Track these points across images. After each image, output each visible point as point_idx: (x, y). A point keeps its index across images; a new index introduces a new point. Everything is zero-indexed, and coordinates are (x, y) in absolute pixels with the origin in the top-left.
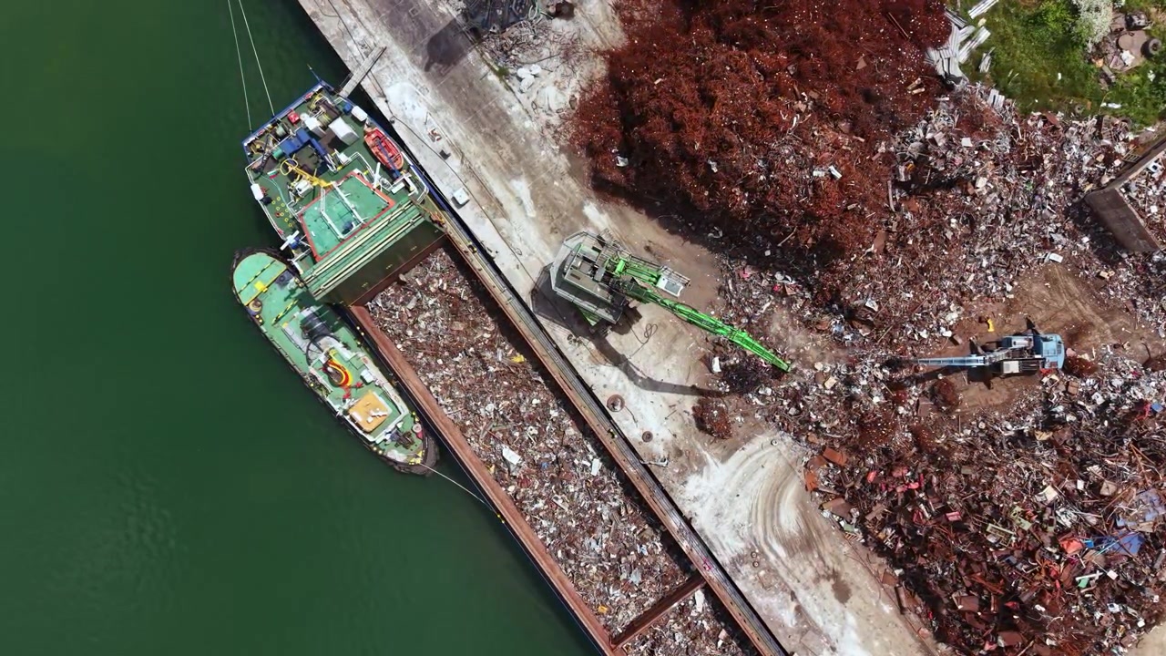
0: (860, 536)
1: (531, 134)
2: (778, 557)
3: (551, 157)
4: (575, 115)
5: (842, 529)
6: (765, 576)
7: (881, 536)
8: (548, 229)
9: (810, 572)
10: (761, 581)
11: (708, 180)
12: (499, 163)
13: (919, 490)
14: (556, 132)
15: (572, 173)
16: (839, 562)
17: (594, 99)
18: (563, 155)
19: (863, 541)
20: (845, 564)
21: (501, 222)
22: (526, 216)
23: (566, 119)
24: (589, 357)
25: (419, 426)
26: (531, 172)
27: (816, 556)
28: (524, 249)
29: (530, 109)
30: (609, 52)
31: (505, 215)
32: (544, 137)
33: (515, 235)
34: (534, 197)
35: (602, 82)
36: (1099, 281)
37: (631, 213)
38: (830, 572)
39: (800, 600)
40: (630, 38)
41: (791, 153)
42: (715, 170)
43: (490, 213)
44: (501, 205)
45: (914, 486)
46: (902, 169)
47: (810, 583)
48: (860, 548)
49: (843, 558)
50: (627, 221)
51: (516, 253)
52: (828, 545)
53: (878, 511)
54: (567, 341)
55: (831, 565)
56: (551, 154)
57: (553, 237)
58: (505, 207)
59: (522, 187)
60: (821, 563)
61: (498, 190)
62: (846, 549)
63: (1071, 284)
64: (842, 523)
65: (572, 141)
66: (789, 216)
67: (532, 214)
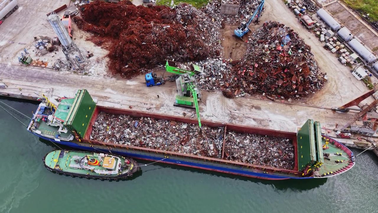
0: (248, 94)
1: (102, 79)
2: (237, 113)
4: (109, 69)
5: (243, 96)
6: (239, 119)
7: (251, 88)
8: (122, 93)
9: (247, 110)
10: (240, 121)
11: (147, 48)
12: (99, 90)
13: (246, 70)
14: (107, 75)
15: (118, 79)
16: (251, 103)
17: (111, 64)
18: (113, 78)
19: (250, 95)
20: (252, 103)
21: (109, 100)
22: (115, 94)
23: (108, 72)
24: (156, 109)
25: (126, 160)
26: (108, 86)
27: (245, 106)
28: (120, 101)
29: (98, 76)
30: (107, 55)
31: (109, 98)
32: (105, 78)
33: (115, 100)
34: (113, 89)
35: (110, 61)
36: (238, 23)
37: (138, 77)
38: (251, 107)
39: (252, 117)
40: (109, 50)
41: (156, 28)
42: (145, 44)
43: (105, 100)
44: (106, 97)
45: (244, 71)
46: (181, 22)
47: (250, 112)
48: (251, 97)
49: (250, 102)
50: (139, 79)
51: (119, 103)
52: (245, 102)
53: (245, 84)
54: (147, 110)
55: (249, 105)
56: (109, 80)
57: (125, 94)
58: (107, 97)
59: (109, 90)
60: (247, 107)
61: (103, 95)
62: (249, 100)
63: (234, 27)
64: (242, 95)
65: (113, 74)
66: (167, 41)
67: (115, 93)
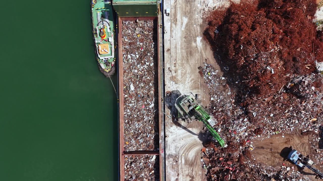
0: (206, 172)
1: (198, 8)
2: (181, 162)
3: (198, 18)
4: (213, 12)
5: (203, 167)
6: (175, 164)
7: (212, 176)
8: (184, 36)
9: (187, 172)
10: (172, 165)
11: (237, 51)
12: (184, 10)
13: (231, 171)
14: (204, 13)
15: (201, 26)
16: (196, 175)
17: (220, 11)
18: (202, 20)
19: (206, 174)
20: (197, 176)
21: (174, 25)
22: (181, 29)
23: (209, 11)
24: (170, 77)
25: (114, 63)
26: (190, 19)
27: (191, 169)
28: (174, 37)
29: (202, 2)
30: (233, 2)
31: (176, 24)
32: (200, 12)
33: (174, 31)
34: (187, 25)
35: (225, 9)
36: (315, 151)
37: (209, 47)
38: (192, 176)
39: (179, 177)
40: (241, 3)
41: (265, 57)
42: (242, 49)
43: (172, 21)
44: (177, 21)
45: (231, 169)
46: (289, 84)
47: (185, 175)
48: (204, 175)
49: (198, 175)
50: (206, 49)
51: (171, 36)
52: (196, 169)
53: (217, 169)
54: (168, 69)
55: (194, 174)
56: (199, 17)
57: (184, 39)
58: (177, 22)
59: (185, 20)
60: (191, 172)
61: (179, 17)
62: (200, 173)
63: (307, 147)
64: (204, 166)
65: (207, 18)
66: (252, 74)
67: (183, 29)
